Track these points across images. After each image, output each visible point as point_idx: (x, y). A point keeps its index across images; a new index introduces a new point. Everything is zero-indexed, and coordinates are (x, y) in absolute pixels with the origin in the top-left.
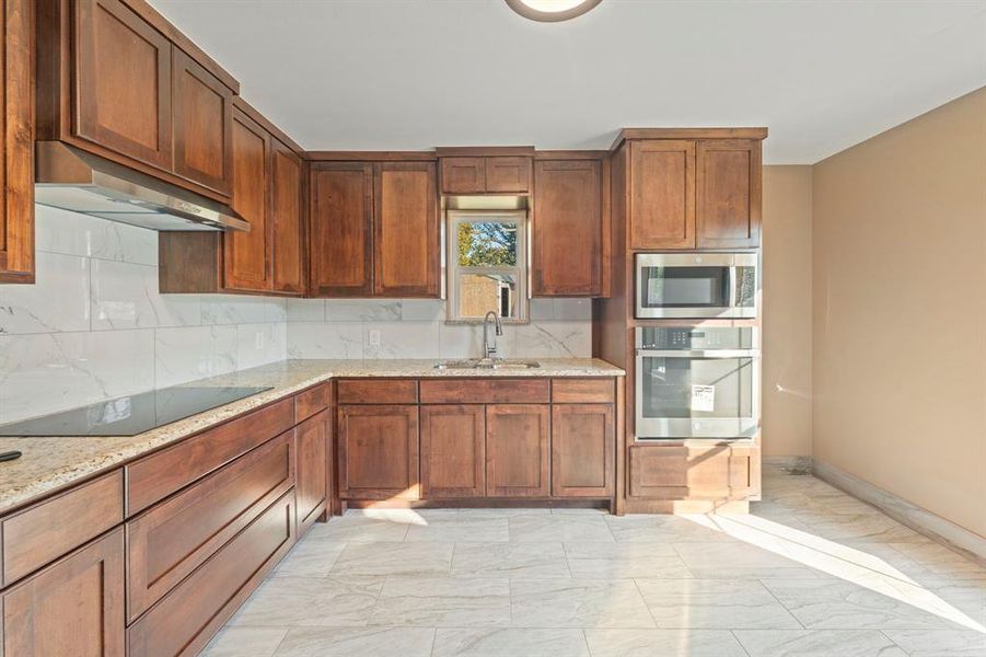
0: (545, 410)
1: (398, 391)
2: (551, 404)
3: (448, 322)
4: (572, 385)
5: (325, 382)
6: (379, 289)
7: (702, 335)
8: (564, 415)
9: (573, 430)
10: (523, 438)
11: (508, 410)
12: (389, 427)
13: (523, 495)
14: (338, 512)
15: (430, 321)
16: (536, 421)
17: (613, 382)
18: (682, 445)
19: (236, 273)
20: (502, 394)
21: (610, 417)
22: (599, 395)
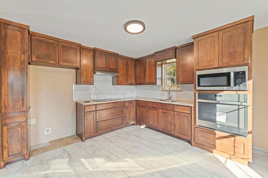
0: (172, 112)
1: (144, 103)
2: (174, 111)
3: (162, 90)
4: (179, 107)
5: (134, 100)
6: (146, 83)
7: (221, 96)
8: (177, 115)
9: (179, 119)
10: (168, 118)
11: (164, 111)
12: (143, 110)
13: (167, 132)
14: (137, 125)
15: (159, 90)
16: (170, 115)
17: (191, 108)
18: (214, 131)
19: (119, 82)
20: (163, 107)
21: (189, 118)
22: (186, 111)
